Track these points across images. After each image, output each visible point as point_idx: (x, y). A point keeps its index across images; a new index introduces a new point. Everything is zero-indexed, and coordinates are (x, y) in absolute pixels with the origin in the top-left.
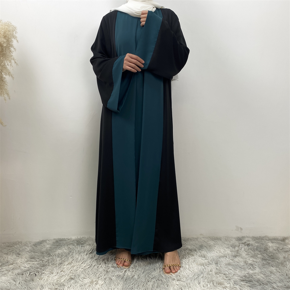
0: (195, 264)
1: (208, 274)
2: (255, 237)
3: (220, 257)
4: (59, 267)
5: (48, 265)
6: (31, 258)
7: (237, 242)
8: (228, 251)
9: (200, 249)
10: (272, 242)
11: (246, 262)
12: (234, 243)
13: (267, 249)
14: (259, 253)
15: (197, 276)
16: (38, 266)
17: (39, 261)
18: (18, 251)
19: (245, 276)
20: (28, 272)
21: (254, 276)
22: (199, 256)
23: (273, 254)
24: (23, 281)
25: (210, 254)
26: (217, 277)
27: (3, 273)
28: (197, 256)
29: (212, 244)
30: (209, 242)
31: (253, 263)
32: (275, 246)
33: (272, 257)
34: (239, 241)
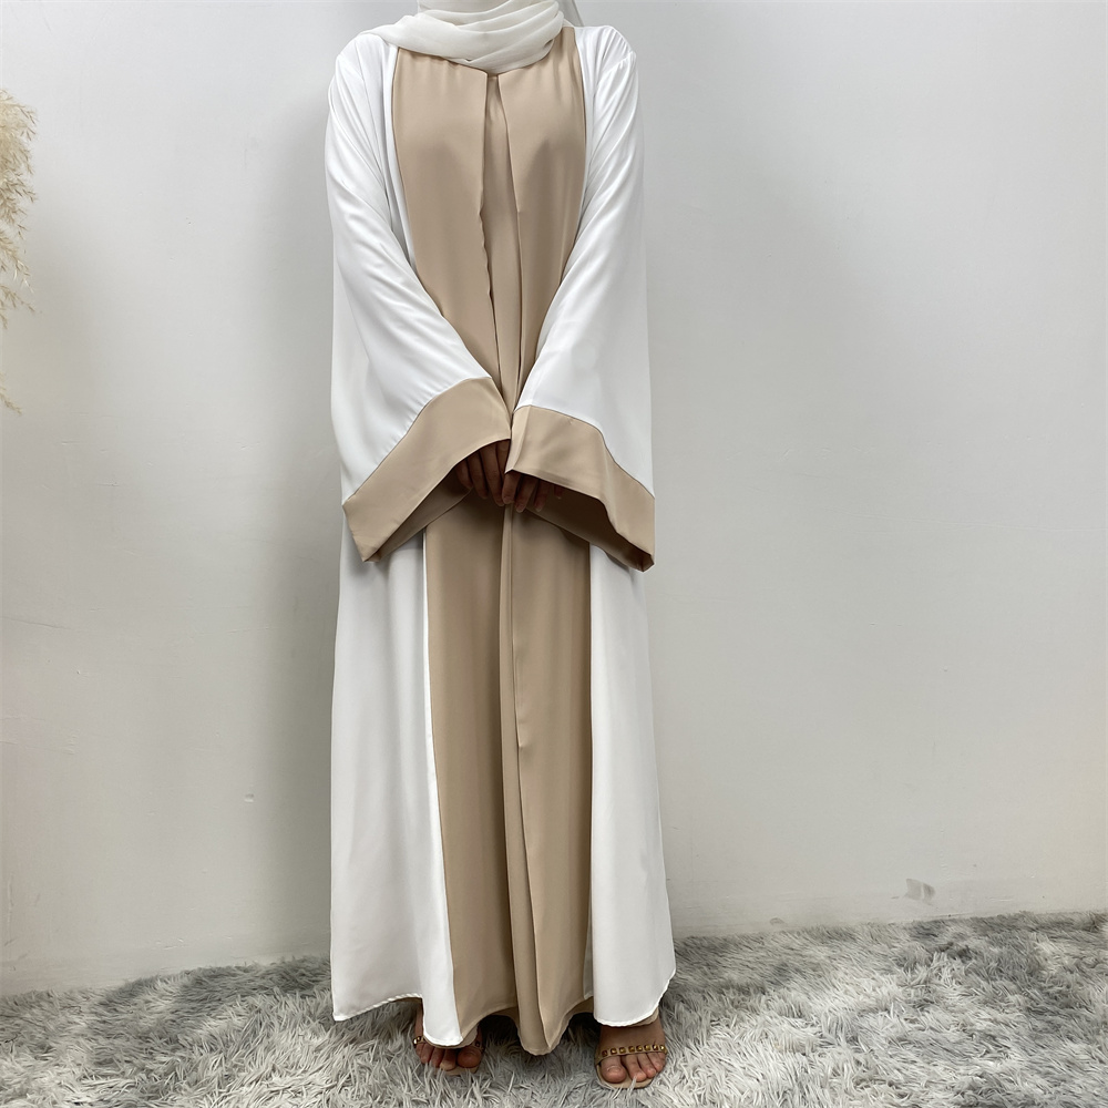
0: (769, 1048)
1: (827, 1086)
2: (982, 920)
3: (863, 1012)
4: (220, 1093)
5: (175, 1089)
6: (100, 1064)
7: (917, 944)
8: (889, 986)
9: (777, 984)
10: (1053, 938)
11: (969, 1028)
12: (906, 949)
13: (1041, 968)
14: (1013, 987)
16: (134, 1097)
17: (135, 1074)
18: (39, 1036)
19: (973, 1088)
21: (1007, 1085)
22: (781, 1014)
23: (1064, 988)
25: (821, 1001)
26: (866, 1097)
28: (773, 1013)
29: (822, 956)
30: (806, 953)
31: (994, 1029)
32: (1068, 954)
33: (1063, 1000)
34: (928, 942)
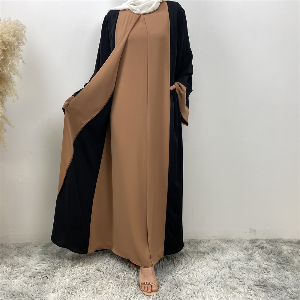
0: (208, 268)
1: (221, 278)
2: (269, 240)
3: (233, 261)
4: (70, 269)
5: (59, 268)
6: (42, 260)
7: (250, 244)
8: (241, 254)
9: (212, 252)
10: (287, 245)
11: (260, 266)
12: (247, 246)
13: (282, 252)
14: (274, 257)
15: (210, 281)
16: (49, 269)
17: (50, 263)
18: (28, 253)
19: (259, 281)
20: (40, 274)
21: (268, 281)
22: (212, 260)
23: (287, 258)
24: (35, 284)
25: (223, 257)
26: (231, 281)
27: (15, 275)
28: (210, 259)
29: (225, 246)
30: (221, 245)
31: (267, 267)
32: (290, 250)
33: (287, 261)
34: (253, 244)
